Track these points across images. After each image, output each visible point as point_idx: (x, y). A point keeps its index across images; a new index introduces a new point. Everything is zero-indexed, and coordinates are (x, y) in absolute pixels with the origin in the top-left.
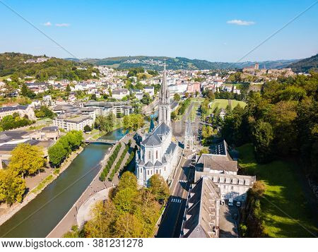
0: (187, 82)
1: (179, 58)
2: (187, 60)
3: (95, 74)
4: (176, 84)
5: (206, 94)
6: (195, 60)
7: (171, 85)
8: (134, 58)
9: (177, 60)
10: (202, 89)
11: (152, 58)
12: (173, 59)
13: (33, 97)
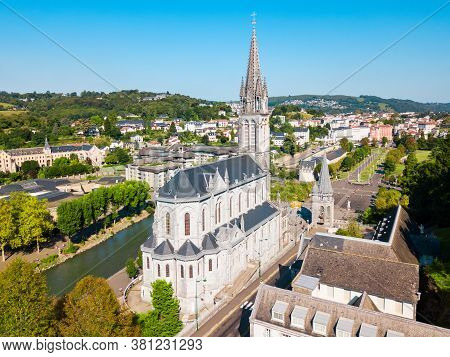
0: (370, 125)
1: (365, 97)
2: (379, 100)
3: (224, 113)
4: (349, 128)
5: (402, 142)
6: (392, 100)
7: (340, 128)
8: (295, 98)
9: (362, 100)
10: (395, 135)
11: (322, 97)
12: (355, 99)
13: (118, 136)
